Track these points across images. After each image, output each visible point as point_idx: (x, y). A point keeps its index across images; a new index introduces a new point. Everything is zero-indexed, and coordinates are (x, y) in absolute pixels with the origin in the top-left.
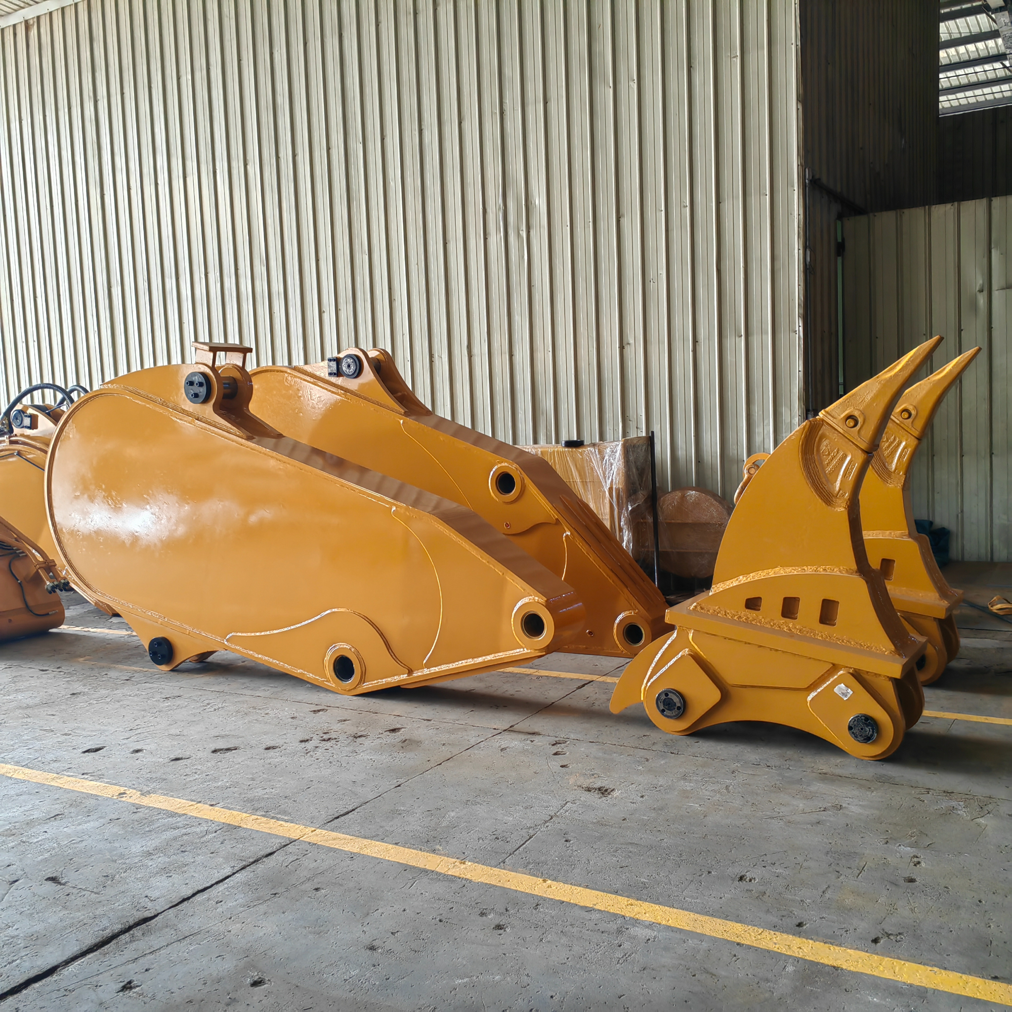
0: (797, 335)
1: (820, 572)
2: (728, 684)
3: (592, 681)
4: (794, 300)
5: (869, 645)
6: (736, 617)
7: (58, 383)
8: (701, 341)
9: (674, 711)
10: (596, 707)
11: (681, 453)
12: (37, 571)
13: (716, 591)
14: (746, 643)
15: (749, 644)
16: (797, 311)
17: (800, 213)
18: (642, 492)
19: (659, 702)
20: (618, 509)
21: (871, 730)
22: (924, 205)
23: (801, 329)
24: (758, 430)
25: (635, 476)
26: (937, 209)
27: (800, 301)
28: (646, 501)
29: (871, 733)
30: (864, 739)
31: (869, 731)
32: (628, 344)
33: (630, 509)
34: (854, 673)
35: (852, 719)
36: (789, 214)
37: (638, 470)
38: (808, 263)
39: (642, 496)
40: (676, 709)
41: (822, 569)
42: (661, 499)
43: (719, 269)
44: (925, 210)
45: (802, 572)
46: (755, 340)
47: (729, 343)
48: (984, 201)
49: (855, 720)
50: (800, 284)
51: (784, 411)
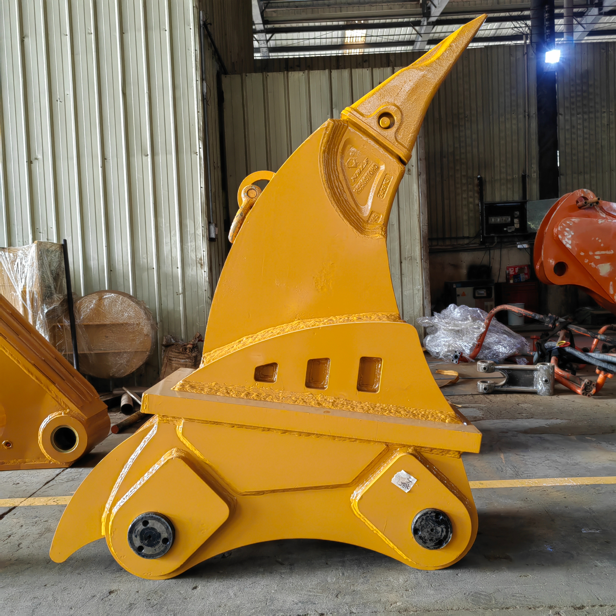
0: (198, 156)
1: (354, 321)
2: (236, 492)
3: (14, 508)
4: (194, 125)
5: (423, 413)
6: (243, 394)
8: (109, 159)
9: (157, 547)
10: (24, 552)
11: (93, 263)
13: (209, 361)
14: (264, 429)
15: (269, 429)
16: (197, 134)
17: (196, 49)
18: (57, 295)
19: (133, 536)
20: (33, 312)
21: (444, 530)
22: (283, 71)
23: (202, 150)
24: (165, 240)
25: (50, 280)
26: (293, 74)
27: (200, 126)
28: (62, 304)
29: (444, 534)
30: (436, 544)
31: (442, 531)
32: (36, 159)
33: (46, 311)
34: (414, 452)
35: (419, 518)
36: (186, 48)
37: (53, 275)
38: (205, 94)
39: (58, 298)
40: (161, 543)
41: (355, 318)
42: (77, 302)
43: (124, 92)
44: (284, 74)
45: (330, 323)
46: (161, 158)
47: (136, 160)
48: (326, 72)
49: (423, 519)
50: (199, 111)
51: (189, 223)
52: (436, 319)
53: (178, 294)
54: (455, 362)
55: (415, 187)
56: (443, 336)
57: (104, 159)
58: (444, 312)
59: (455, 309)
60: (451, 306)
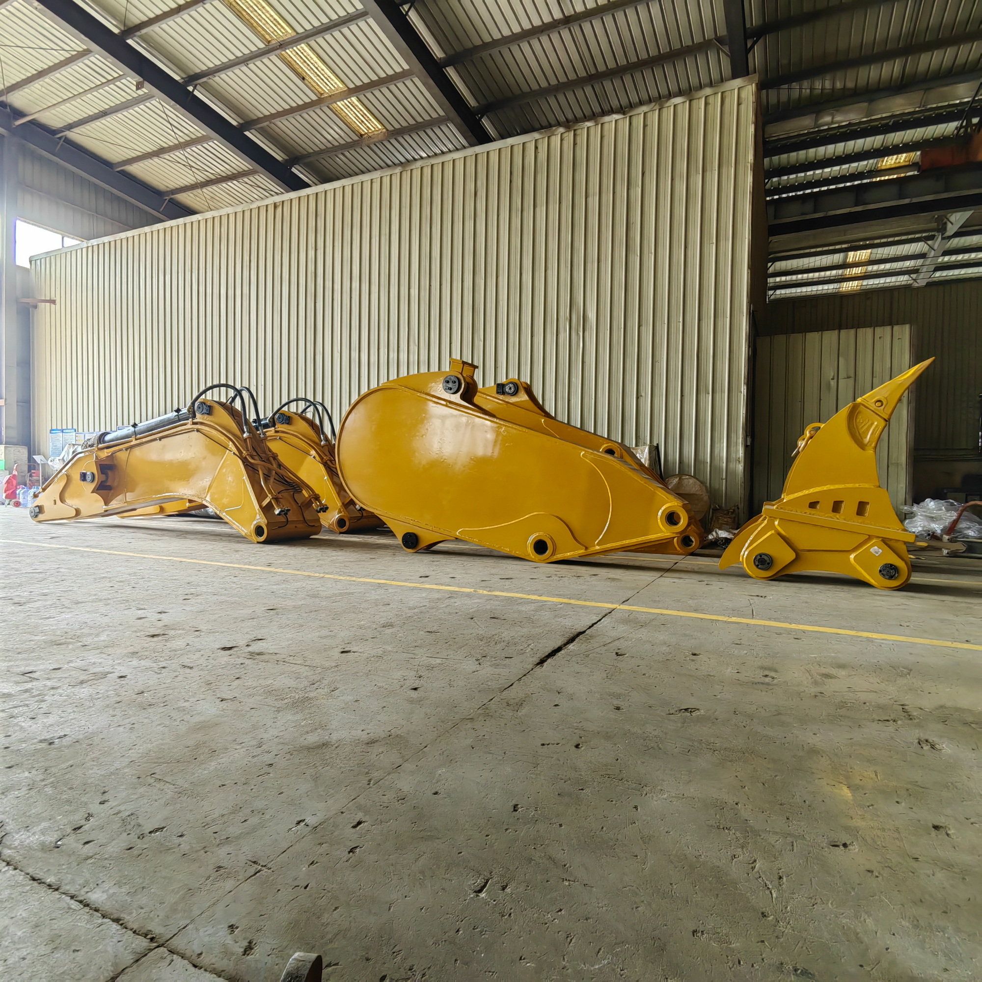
0: (743, 394)
1: (857, 486)
2: (799, 549)
5: (888, 526)
6: (803, 512)
7: (308, 398)
8: (685, 396)
9: (765, 566)
11: (670, 458)
12: (311, 500)
13: (788, 499)
19: (755, 561)
22: (802, 333)
23: (745, 390)
24: (717, 446)
26: (809, 335)
29: (893, 573)
30: (889, 577)
32: (641, 396)
34: (883, 540)
35: (882, 566)
36: (740, 328)
43: (698, 356)
45: (845, 487)
46: (718, 396)
47: (702, 397)
48: (836, 332)
49: (884, 567)
51: (733, 435)
52: (915, 508)
53: (722, 479)
54: (927, 538)
55: (905, 413)
56: (919, 520)
57: (682, 396)
58: (922, 504)
59: (931, 501)
60: (928, 500)
